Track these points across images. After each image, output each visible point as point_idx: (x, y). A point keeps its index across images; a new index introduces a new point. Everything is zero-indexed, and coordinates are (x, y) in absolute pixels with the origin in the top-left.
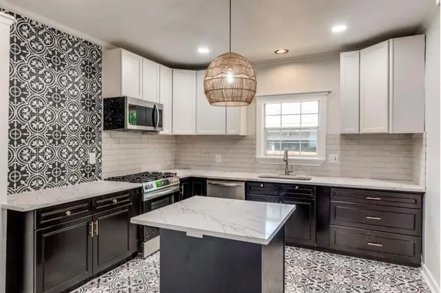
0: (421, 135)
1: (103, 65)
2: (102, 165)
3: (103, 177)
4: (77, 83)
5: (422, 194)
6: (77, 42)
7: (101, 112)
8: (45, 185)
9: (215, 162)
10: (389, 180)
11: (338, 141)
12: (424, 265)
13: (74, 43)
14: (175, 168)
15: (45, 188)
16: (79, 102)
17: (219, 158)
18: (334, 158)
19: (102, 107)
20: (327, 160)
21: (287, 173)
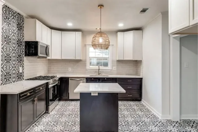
0: (141, 61)
1: (24, 25)
2: (24, 73)
3: (25, 79)
4: (15, 33)
5: (142, 79)
6: (15, 13)
7: (24, 47)
8: (3, 83)
9: (68, 71)
10: (131, 75)
11: (116, 62)
12: (143, 100)
13: (14, 13)
14: (48, 74)
15: (3, 85)
16: (16, 42)
17: (70, 69)
18: (115, 68)
19: (24, 45)
20: (112, 69)
21: (99, 74)
